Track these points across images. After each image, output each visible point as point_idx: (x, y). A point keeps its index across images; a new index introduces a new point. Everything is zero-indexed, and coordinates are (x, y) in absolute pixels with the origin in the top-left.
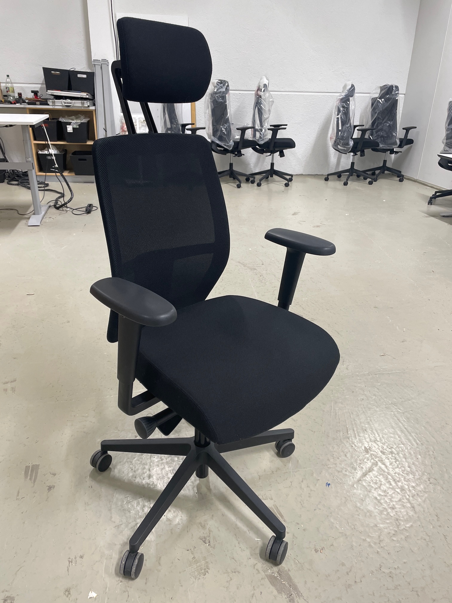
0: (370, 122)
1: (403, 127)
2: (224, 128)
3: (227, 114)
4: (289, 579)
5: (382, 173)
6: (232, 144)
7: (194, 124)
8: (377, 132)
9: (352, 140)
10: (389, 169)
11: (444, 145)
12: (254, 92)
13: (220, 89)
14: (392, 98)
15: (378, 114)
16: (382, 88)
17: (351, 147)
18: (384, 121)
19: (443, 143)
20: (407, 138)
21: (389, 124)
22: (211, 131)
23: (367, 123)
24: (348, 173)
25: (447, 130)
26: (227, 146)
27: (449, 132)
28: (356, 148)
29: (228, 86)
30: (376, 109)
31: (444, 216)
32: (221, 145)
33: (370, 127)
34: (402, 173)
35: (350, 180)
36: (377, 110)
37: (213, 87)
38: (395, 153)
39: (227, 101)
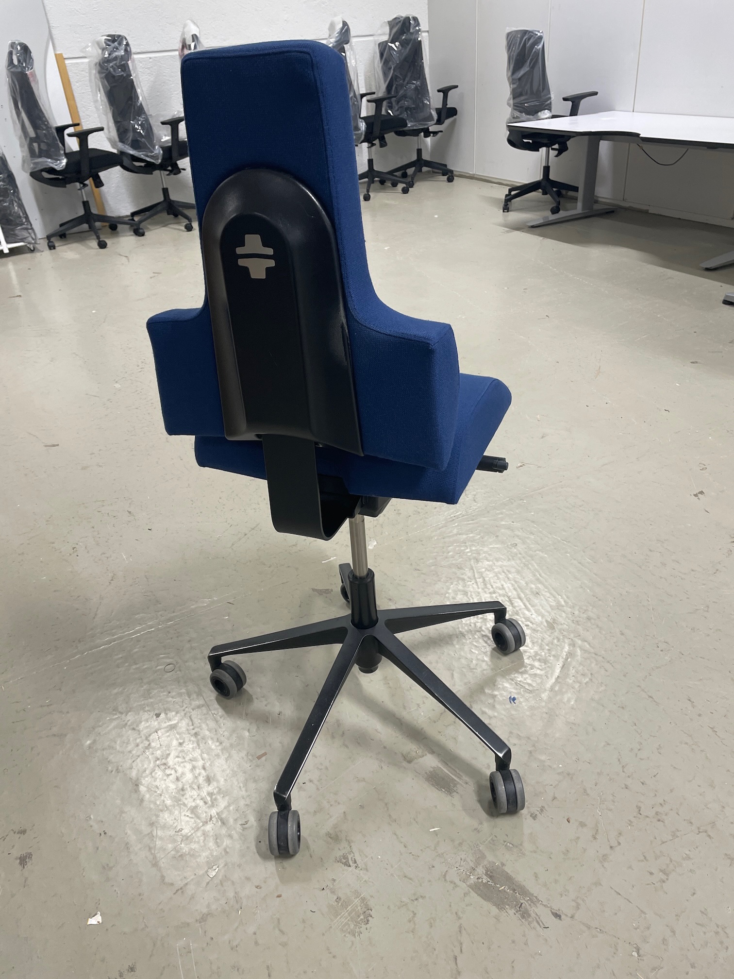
0: (384, 87)
1: (438, 89)
2: (138, 125)
3: (138, 98)
4: (509, 879)
5: (419, 172)
6: (159, 153)
7: (78, 125)
8: (398, 102)
9: (363, 121)
10: (428, 164)
11: (510, 109)
12: (177, 53)
13: (115, 51)
14: (411, 40)
15: (394, 70)
16: (392, 24)
17: (364, 133)
18: (406, 82)
19: (510, 106)
20: (448, 106)
21: (414, 86)
22: (114, 133)
23: (378, 89)
24: (367, 180)
25: (512, 81)
26: (152, 157)
27: (515, 86)
28: (372, 133)
29: (127, 45)
30: (390, 61)
31: (533, 227)
32: (139, 157)
33: (386, 96)
34: (450, 167)
35: (372, 192)
36: (391, 63)
37: (100, 51)
38: (432, 135)
39: (132, 72)
